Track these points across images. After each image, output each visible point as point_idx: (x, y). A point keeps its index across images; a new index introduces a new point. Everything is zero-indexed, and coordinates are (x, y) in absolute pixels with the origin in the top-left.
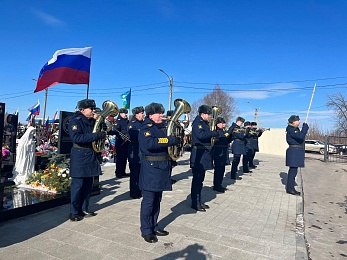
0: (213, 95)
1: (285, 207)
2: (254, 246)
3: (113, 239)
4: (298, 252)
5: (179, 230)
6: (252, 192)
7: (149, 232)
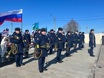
0: (71, 23)
1: (91, 61)
2: (75, 73)
3: (30, 72)
4: (90, 75)
5: (51, 69)
6: (80, 56)
7: (41, 69)
